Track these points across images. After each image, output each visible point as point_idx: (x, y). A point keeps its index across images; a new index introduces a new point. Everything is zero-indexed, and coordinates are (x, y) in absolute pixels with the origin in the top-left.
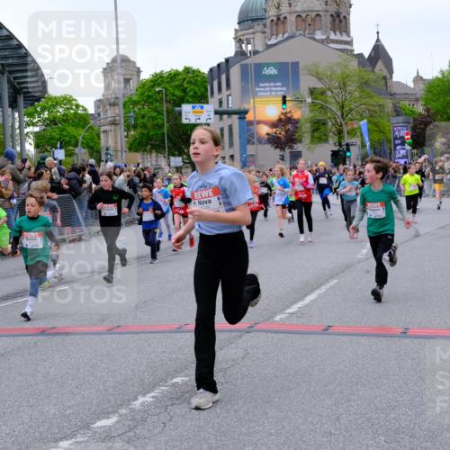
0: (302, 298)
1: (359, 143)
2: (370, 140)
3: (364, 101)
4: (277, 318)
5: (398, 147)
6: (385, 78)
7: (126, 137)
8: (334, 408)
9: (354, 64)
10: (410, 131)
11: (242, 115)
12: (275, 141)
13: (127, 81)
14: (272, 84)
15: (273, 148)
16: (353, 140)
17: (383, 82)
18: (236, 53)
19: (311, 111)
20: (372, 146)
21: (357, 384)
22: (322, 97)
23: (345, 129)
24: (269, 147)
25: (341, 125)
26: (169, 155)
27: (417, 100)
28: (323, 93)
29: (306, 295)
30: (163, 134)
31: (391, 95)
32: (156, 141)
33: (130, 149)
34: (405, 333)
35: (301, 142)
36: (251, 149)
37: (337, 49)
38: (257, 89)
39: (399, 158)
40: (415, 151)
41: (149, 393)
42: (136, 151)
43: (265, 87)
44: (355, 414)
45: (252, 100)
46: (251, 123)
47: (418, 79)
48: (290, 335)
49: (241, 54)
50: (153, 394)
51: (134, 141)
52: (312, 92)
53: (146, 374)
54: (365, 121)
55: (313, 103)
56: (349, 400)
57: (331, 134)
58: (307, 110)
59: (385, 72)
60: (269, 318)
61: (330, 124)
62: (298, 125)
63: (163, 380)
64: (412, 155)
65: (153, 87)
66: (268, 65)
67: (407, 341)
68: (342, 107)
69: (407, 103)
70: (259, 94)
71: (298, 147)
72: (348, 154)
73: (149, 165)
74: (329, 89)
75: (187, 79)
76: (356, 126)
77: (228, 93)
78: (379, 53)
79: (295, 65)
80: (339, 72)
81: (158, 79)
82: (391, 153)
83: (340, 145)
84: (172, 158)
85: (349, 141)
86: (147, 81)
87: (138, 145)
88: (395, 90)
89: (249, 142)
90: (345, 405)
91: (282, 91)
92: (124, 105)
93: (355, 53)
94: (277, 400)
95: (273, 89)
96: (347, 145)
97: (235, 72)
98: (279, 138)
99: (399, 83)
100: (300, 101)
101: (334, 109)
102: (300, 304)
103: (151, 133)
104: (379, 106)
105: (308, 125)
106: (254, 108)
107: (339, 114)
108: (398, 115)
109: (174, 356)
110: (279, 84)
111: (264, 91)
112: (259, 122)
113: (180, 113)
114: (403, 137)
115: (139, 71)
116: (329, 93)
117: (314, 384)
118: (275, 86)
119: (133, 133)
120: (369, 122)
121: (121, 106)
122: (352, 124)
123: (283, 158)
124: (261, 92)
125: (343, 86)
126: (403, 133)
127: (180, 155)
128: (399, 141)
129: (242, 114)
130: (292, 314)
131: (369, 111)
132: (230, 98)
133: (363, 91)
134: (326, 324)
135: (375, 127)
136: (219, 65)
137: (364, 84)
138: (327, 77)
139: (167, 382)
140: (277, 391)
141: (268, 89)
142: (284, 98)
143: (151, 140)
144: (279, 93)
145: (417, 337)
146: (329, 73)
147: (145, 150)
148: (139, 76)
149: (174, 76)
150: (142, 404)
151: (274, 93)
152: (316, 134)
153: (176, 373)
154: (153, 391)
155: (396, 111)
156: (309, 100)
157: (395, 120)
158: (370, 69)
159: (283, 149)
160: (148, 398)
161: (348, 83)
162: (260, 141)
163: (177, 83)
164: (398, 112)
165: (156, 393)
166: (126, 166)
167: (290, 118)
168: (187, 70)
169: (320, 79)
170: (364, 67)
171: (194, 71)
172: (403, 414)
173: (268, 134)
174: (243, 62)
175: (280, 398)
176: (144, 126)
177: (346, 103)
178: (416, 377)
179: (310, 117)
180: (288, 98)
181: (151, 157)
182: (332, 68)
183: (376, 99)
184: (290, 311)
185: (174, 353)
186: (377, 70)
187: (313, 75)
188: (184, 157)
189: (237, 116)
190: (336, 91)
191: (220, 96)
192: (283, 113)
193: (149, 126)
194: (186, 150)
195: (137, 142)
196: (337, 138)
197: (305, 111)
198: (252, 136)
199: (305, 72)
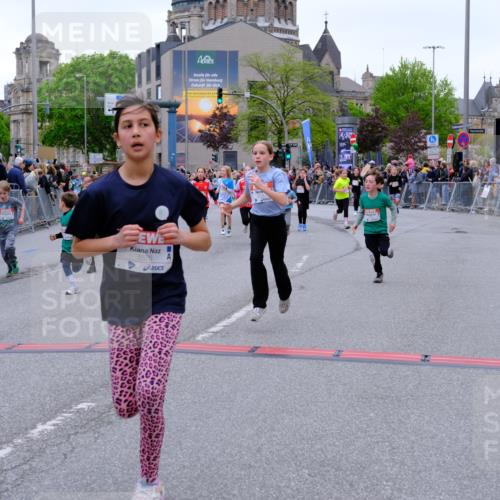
0: (228, 316)
1: (300, 144)
2: (312, 141)
3: (307, 98)
4: (199, 338)
5: (342, 151)
6: (331, 73)
7: (40, 128)
8: (256, 438)
9: (299, 56)
10: (356, 133)
11: (173, 109)
12: (207, 139)
13: (43, 64)
14: (208, 75)
15: (205, 147)
16: (295, 141)
17: (329, 78)
18: (169, 38)
19: (250, 107)
20: (315, 148)
21: (283, 411)
22: (262, 92)
23: (286, 128)
24: (200, 146)
25: (282, 124)
26: (88, 151)
27: (365, 99)
28: (263, 87)
29: (233, 312)
30: (82, 127)
31: (338, 92)
32: (74, 134)
33: (44, 143)
34: (337, 356)
35: (236, 141)
36: (180, 147)
37: (281, 39)
38: (191, 80)
39: (343, 163)
40: (360, 156)
41: (49, 420)
42: (51, 145)
43: (199, 78)
44: (277, 444)
45: (184, 93)
46: (182, 118)
47: (368, 76)
48: (213, 357)
49: (174, 39)
50: (54, 422)
51: (49, 133)
52: (251, 85)
53: (48, 398)
54: (308, 120)
55: (252, 97)
56: (273, 430)
57: (270, 134)
58: (244, 105)
59: (332, 67)
60: (190, 337)
61: (270, 122)
62: (234, 122)
63: (67, 406)
64: (358, 160)
65: (72, 72)
66: (204, 53)
67: (340, 364)
68: (284, 104)
69: (355, 101)
70: (193, 85)
71: (234, 147)
72: (288, 156)
73: (64, 161)
74: (270, 83)
75: (112, 66)
76: (297, 125)
77: (158, 82)
78: (326, 45)
79: (234, 54)
80: (282, 64)
81: (77, 66)
82: (334, 157)
83: (280, 146)
84: (92, 155)
85: (290, 142)
86: (66, 65)
87: (54, 138)
88: (342, 87)
89: (179, 139)
90: (268, 435)
91: (218, 83)
92: (39, 92)
93: (301, 44)
94: (193, 428)
95: (208, 80)
96: (287, 146)
97: (167, 59)
98: (212, 135)
99: (347, 80)
100: (237, 95)
101: (274, 105)
102: (225, 323)
103: (68, 125)
104: (324, 104)
105: (246, 122)
106: (186, 100)
107: (280, 111)
108: (343, 115)
109: (81, 379)
110: (215, 75)
111: (198, 83)
112: (191, 117)
113: (103, 103)
114: (348, 140)
115: (57, 54)
116: (270, 87)
117: (235, 412)
118: (210, 78)
119: (47, 124)
120: (312, 121)
121: (35, 93)
122: (295, 123)
123: (215, 159)
124: (195, 83)
125: (286, 80)
126: (348, 135)
127: (101, 151)
128: (344, 144)
129: (172, 107)
130: (217, 332)
131: (313, 109)
132: (160, 88)
133: (308, 87)
134: (252, 345)
135: (319, 127)
136: (148, 51)
137: (309, 79)
138: (269, 69)
139: (71, 408)
140: (195, 419)
141: (202, 80)
142: (220, 90)
143: (68, 132)
144: (215, 85)
145: (350, 360)
146: (270, 66)
147: (61, 144)
148: (58, 59)
149: (95, 61)
150: (41, 433)
151: (209, 85)
152: (254, 133)
153: (82, 398)
154: (54, 418)
155: (342, 110)
156: (247, 95)
157: (340, 120)
158: (315, 62)
159: (216, 148)
160: (49, 426)
161: (292, 77)
162: (192, 139)
163: (101, 70)
164: (344, 112)
165: (58, 420)
166: (38, 161)
167: (225, 114)
168: (113, 55)
169: (261, 72)
170: (309, 60)
171: (121, 57)
172: (330, 445)
173: (200, 131)
174: (176, 49)
175: (197, 427)
176: (61, 117)
177: (289, 99)
178: (346, 404)
179: (248, 113)
180: (224, 92)
181: (68, 153)
182: (274, 59)
183: (321, 96)
184: (214, 329)
185: (81, 374)
186: (323, 63)
187: (253, 66)
188: (106, 154)
189: (167, 109)
190: (277, 85)
191: (149, 86)
192: (218, 108)
193: (66, 117)
194: (108, 146)
195: (53, 134)
196: (276, 138)
197: (242, 107)
198: (182, 132)
199: (245, 63)
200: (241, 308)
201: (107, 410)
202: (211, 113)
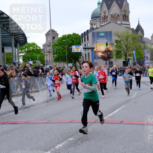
0: (113, 111)
1: (132, 59)
3: (134, 44)
5: (146, 60)
6: (141, 36)
7: (53, 57)
8: (124, 149)
9: (131, 32)
10: (150, 55)
12: (103, 58)
13: (54, 38)
14: (103, 39)
15: (103, 60)
16: (130, 58)
17: (141, 38)
18: (91, 28)
19: (116, 48)
20: (137, 60)
21: (132, 141)
22: (120, 43)
23: (128, 54)
24: (101, 61)
25: (126, 53)
27: (152, 44)
28: (120, 42)
29: (114, 110)
30: (66, 56)
31: (143, 42)
32: (63, 58)
33: (55, 61)
34: (148, 124)
35: (112, 58)
36: (95, 61)
37: (125, 27)
38: (98, 40)
39: (146, 64)
40: (152, 61)
41: (61, 143)
42: (57, 62)
43: (100, 40)
46: (95, 52)
48: (109, 124)
49: (92, 29)
52: (116, 41)
53: (60, 137)
54: (135, 51)
55: (117, 45)
56: (129, 147)
57: (123, 56)
58: (114, 47)
59: (141, 35)
61: (123, 52)
62: (111, 53)
64: (151, 63)
65: (62, 40)
66: (101, 32)
68: (127, 46)
69: (149, 45)
70: (98, 42)
71: (112, 60)
72: (129, 62)
73: (61, 66)
74: (122, 40)
75: (74, 37)
76: (131, 53)
77: (88, 42)
78: (139, 28)
79: (111, 32)
80: (125, 34)
81: (64, 37)
82: (143, 62)
83: (126, 59)
84: (69, 64)
85: (129, 58)
86: (60, 38)
87: (57, 59)
88: (145, 41)
89: (95, 58)
92: (53, 46)
93: (131, 28)
95: (103, 40)
96: (128, 59)
97: (90, 35)
98: (105, 57)
99: (146, 38)
100: (112, 44)
101: (124, 47)
102: (112, 114)
103: (62, 55)
104: (139, 46)
105: (115, 52)
106: (97, 47)
107: (125, 49)
109: (69, 131)
110: (105, 39)
111: (100, 41)
112: (98, 52)
113: (71, 49)
114: (147, 57)
115: (58, 35)
116: (122, 42)
118: (104, 40)
119: (55, 55)
123: (106, 64)
125: (127, 39)
126: (147, 55)
127: (71, 63)
129: (92, 49)
130: (110, 117)
131: (136, 47)
132: (88, 43)
133: (134, 41)
134: (121, 120)
135: (138, 53)
136: (85, 32)
137: (134, 39)
139: (67, 140)
140: (105, 143)
141: (101, 40)
143: (62, 58)
144: (105, 42)
146: (122, 35)
147: (60, 61)
149: (69, 36)
150: (59, 147)
151: (103, 42)
152: (118, 56)
153: (70, 137)
155: (145, 48)
156: (115, 44)
157: (145, 51)
158: (136, 33)
159: (106, 61)
160: (61, 145)
161: (129, 38)
162: (99, 58)
163: (71, 39)
165: (63, 143)
167: (109, 50)
168: (74, 34)
169: (119, 37)
170: (134, 33)
171: (76, 34)
173: (101, 56)
174: (93, 31)
175: (105, 145)
176: (59, 53)
177: (128, 45)
179: (116, 49)
180: (108, 44)
181: (62, 64)
182: (123, 33)
183: (138, 44)
184: (109, 116)
185: (69, 130)
186: (138, 34)
187: (116, 36)
188: (73, 63)
189: (91, 50)
190: (124, 41)
191: (85, 43)
192: (106, 49)
193: (61, 53)
194: (73, 61)
195: (57, 58)
196: (125, 57)
197: (114, 48)
198: (96, 56)
199: (114, 35)
200: (117, 109)
201: (78, 140)
202: (104, 50)
